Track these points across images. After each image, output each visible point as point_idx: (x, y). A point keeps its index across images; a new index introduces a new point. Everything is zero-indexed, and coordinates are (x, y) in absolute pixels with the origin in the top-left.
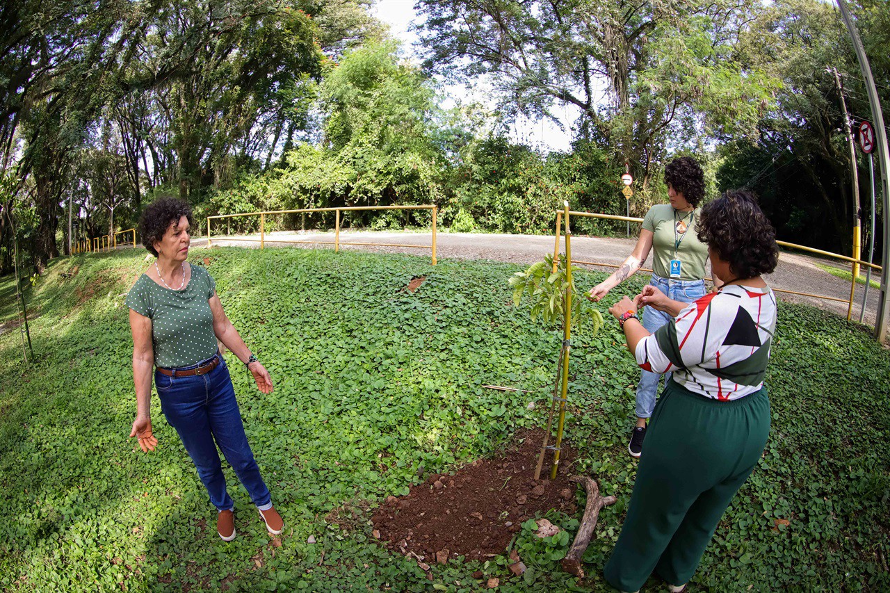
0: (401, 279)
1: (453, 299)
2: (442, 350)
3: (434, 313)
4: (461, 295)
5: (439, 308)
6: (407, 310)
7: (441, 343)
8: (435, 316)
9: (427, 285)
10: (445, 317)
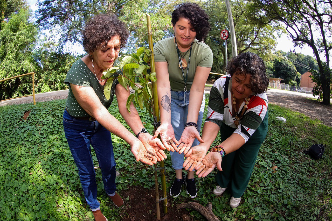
0: (20, 114)
1: (46, 119)
2: (48, 153)
3: (38, 130)
4: (50, 116)
5: (40, 126)
6: (24, 132)
7: (46, 148)
8: (39, 131)
9: (32, 114)
10: (44, 131)
